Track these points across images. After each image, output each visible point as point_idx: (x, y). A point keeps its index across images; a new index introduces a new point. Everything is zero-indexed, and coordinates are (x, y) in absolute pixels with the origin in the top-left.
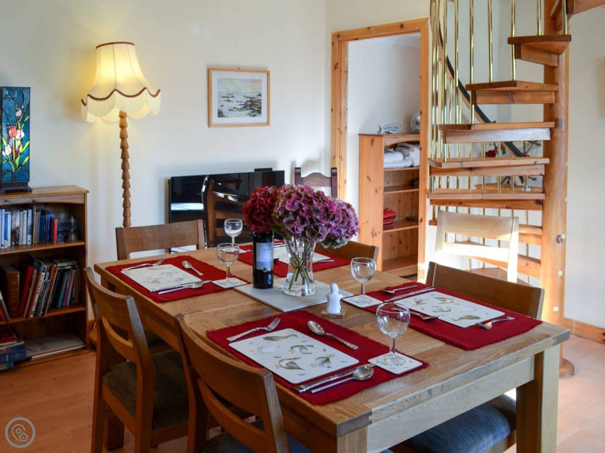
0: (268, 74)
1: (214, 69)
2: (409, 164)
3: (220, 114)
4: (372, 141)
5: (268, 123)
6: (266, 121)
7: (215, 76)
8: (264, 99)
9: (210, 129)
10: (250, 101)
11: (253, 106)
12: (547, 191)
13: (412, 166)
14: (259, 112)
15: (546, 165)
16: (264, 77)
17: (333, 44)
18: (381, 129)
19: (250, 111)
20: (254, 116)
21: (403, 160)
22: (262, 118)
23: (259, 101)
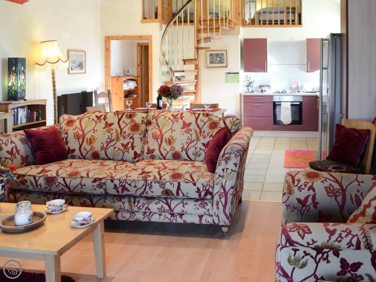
0: (85, 52)
1: (70, 50)
2: (129, 88)
3: (72, 69)
4: (118, 79)
5: (85, 72)
6: (84, 72)
7: (71, 53)
8: (84, 63)
9: (69, 75)
10: (80, 64)
11: (81, 66)
12: (197, 89)
13: (130, 89)
14: (83, 68)
15: (196, 82)
16: (83, 54)
17: (105, 40)
18: (116, 75)
19: (80, 68)
20: (81, 70)
21: (127, 86)
22: (83, 71)
23: (83, 63)
